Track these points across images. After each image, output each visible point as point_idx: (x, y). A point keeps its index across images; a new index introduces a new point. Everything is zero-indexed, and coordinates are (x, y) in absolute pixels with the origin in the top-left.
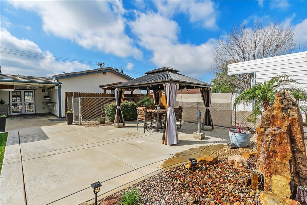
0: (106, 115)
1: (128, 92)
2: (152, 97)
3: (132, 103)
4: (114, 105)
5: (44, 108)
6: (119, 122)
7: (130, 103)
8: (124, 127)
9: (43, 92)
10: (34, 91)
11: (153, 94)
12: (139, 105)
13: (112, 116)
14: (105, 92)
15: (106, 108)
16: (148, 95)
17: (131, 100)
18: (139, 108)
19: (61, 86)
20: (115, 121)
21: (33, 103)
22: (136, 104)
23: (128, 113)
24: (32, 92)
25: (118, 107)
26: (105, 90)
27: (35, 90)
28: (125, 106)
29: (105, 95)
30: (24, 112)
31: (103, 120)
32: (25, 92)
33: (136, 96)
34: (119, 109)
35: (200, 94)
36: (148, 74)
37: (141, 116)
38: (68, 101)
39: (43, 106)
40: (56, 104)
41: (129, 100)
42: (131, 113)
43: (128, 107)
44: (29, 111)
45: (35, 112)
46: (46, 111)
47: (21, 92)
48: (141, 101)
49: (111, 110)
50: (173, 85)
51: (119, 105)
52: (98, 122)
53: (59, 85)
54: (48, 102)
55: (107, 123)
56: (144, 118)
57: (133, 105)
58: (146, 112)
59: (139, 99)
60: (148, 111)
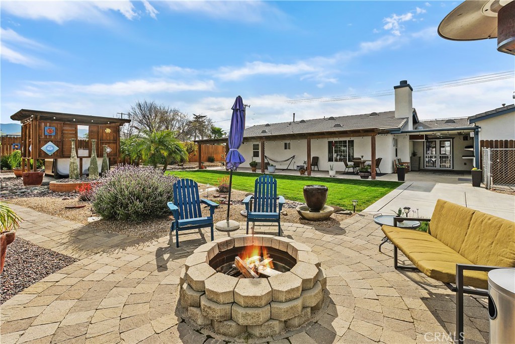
5: (465, 164)
9: (464, 140)
10: (451, 140)
19: (478, 132)
21: (450, 156)
24: (450, 141)
27: (453, 138)
30: (439, 166)
32: (440, 141)
39: (466, 161)
40: (474, 158)
44: (445, 166)
45: (453, 168)
46: (468, 168)
47: (435, 141)
53: (476, 130)
54: (471, 155)
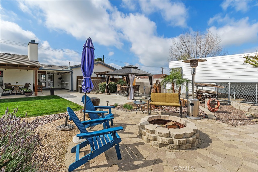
0: (100, 89)
1: (111, 77)
2: (125, 79)
3: (114, 83)
4: (104, 84)
5: (58, 85)
6: (107, 92)
7: (112, 83)
8: (110, 95)
9: (58, 75)
11: (125, 78)
12: (118, 84)
13: (103, 90)
14: (97, 76)
15: (100, 85)
16: (122, 79)
17: (113, 81)
18: (118, 85)
19: (73, 72)
20: (105, 92)
21: (52, 82)
22: (116, 84)
23: (111, 88)
25: (107, 85)
26: (97, 75)
27: (54, 74)
28: (110, 85)
29: (97, 78)
30: (47, 87)
31: (98, 92)
33: (115, 79)
34: (108, 86)
35: (148, 79)
36: (123, 68)
37: (119, 89)
38: (78, 81)
39: (58, 84)
40: (69, 83)
41: (112, 81)
42: (113, 89)
43: (112, 85)
46: (60, 87)
48: (119, 82)
49: (102, 86)
50: (132, 75)
51: (107, 84)
52: (96, 93)
54: (61, 81)
55: (100, 93)
56: (120, 90)
57: (114, 84)
58: (121, 87)
59: (118, 81)
60: (122, 87)
